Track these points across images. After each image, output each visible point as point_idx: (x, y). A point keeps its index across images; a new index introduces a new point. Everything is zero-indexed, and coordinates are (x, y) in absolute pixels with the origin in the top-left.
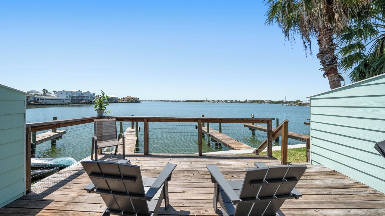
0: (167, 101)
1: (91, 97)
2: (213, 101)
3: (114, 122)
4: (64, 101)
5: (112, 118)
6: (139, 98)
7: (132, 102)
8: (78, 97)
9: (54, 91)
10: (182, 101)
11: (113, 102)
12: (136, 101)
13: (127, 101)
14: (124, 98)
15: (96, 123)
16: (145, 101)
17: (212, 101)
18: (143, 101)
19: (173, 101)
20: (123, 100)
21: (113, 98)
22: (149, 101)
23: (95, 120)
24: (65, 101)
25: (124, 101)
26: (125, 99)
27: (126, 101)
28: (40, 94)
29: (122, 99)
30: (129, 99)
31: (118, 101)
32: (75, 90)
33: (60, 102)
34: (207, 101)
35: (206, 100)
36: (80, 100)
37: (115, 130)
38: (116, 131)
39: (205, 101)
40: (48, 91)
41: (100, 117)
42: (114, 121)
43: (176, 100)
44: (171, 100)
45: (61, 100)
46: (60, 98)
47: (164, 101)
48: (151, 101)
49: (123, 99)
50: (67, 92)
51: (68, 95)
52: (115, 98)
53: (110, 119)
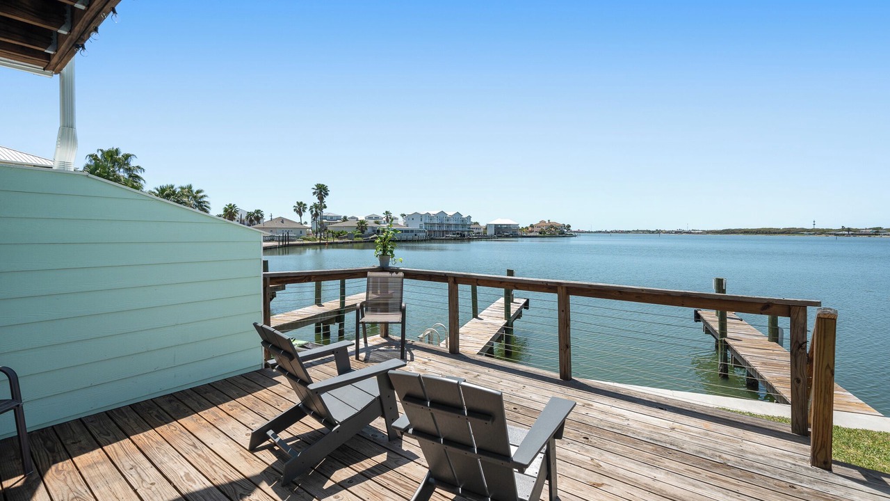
0: (653, 232)
1: (464, 225)
2: (843, 229)
3: (400, 279)
4: (416, 235)
5: (397, 271)
6: (569, 226)
7: (552, 236)
8: (440, 225)
9: (403, 215)
10: (708, 232)
11: (507, 236)
12: (563, 233)
13: (541, 233)
14: (532, 226)
15: (371, 280)
16: (589, 232)
17: (839, 230)
18: (583, 232)
19: (676, 232)
20: (531, 232)
21: (508, 227)
22: (600, 232)
23: (369, 274)
24: (418, 234)
25: (532, 234)
26: (535, 229)
27: (538, 234)
28: (383, 222)
29: (527, 228)
30: (544, 228)
31: (519, 233)
32: (433, 212)
33: (410, 236)
34: (818, 230)
35: (811, 227)
36: (443, 231)
37: (399, 295)
38: (402, 298)
39: (808, 231)
40: (393, 215)
41: (383, 268)
42: (399, 277)
43: (686, 229)
44: (667, 230)
45: (412, 231)
46: (410, 228)
47: (643, 232)
48: (604, 232)
49: (530, 229)
50: (422, 215)
51: (423, 223)
52: (511, 226)
53: (394, 274)
